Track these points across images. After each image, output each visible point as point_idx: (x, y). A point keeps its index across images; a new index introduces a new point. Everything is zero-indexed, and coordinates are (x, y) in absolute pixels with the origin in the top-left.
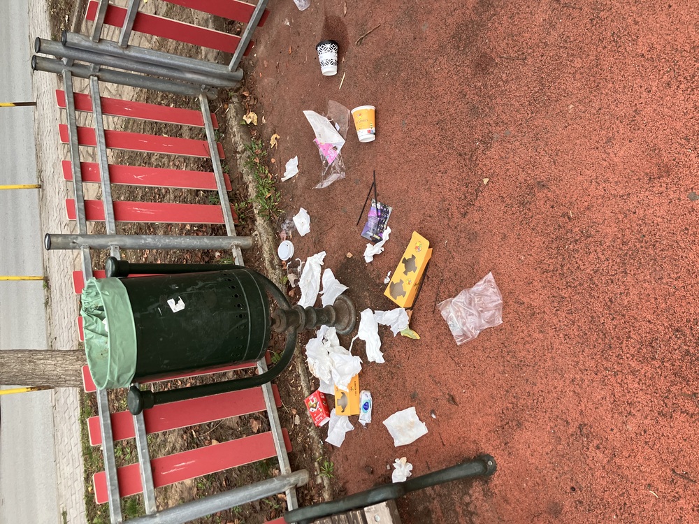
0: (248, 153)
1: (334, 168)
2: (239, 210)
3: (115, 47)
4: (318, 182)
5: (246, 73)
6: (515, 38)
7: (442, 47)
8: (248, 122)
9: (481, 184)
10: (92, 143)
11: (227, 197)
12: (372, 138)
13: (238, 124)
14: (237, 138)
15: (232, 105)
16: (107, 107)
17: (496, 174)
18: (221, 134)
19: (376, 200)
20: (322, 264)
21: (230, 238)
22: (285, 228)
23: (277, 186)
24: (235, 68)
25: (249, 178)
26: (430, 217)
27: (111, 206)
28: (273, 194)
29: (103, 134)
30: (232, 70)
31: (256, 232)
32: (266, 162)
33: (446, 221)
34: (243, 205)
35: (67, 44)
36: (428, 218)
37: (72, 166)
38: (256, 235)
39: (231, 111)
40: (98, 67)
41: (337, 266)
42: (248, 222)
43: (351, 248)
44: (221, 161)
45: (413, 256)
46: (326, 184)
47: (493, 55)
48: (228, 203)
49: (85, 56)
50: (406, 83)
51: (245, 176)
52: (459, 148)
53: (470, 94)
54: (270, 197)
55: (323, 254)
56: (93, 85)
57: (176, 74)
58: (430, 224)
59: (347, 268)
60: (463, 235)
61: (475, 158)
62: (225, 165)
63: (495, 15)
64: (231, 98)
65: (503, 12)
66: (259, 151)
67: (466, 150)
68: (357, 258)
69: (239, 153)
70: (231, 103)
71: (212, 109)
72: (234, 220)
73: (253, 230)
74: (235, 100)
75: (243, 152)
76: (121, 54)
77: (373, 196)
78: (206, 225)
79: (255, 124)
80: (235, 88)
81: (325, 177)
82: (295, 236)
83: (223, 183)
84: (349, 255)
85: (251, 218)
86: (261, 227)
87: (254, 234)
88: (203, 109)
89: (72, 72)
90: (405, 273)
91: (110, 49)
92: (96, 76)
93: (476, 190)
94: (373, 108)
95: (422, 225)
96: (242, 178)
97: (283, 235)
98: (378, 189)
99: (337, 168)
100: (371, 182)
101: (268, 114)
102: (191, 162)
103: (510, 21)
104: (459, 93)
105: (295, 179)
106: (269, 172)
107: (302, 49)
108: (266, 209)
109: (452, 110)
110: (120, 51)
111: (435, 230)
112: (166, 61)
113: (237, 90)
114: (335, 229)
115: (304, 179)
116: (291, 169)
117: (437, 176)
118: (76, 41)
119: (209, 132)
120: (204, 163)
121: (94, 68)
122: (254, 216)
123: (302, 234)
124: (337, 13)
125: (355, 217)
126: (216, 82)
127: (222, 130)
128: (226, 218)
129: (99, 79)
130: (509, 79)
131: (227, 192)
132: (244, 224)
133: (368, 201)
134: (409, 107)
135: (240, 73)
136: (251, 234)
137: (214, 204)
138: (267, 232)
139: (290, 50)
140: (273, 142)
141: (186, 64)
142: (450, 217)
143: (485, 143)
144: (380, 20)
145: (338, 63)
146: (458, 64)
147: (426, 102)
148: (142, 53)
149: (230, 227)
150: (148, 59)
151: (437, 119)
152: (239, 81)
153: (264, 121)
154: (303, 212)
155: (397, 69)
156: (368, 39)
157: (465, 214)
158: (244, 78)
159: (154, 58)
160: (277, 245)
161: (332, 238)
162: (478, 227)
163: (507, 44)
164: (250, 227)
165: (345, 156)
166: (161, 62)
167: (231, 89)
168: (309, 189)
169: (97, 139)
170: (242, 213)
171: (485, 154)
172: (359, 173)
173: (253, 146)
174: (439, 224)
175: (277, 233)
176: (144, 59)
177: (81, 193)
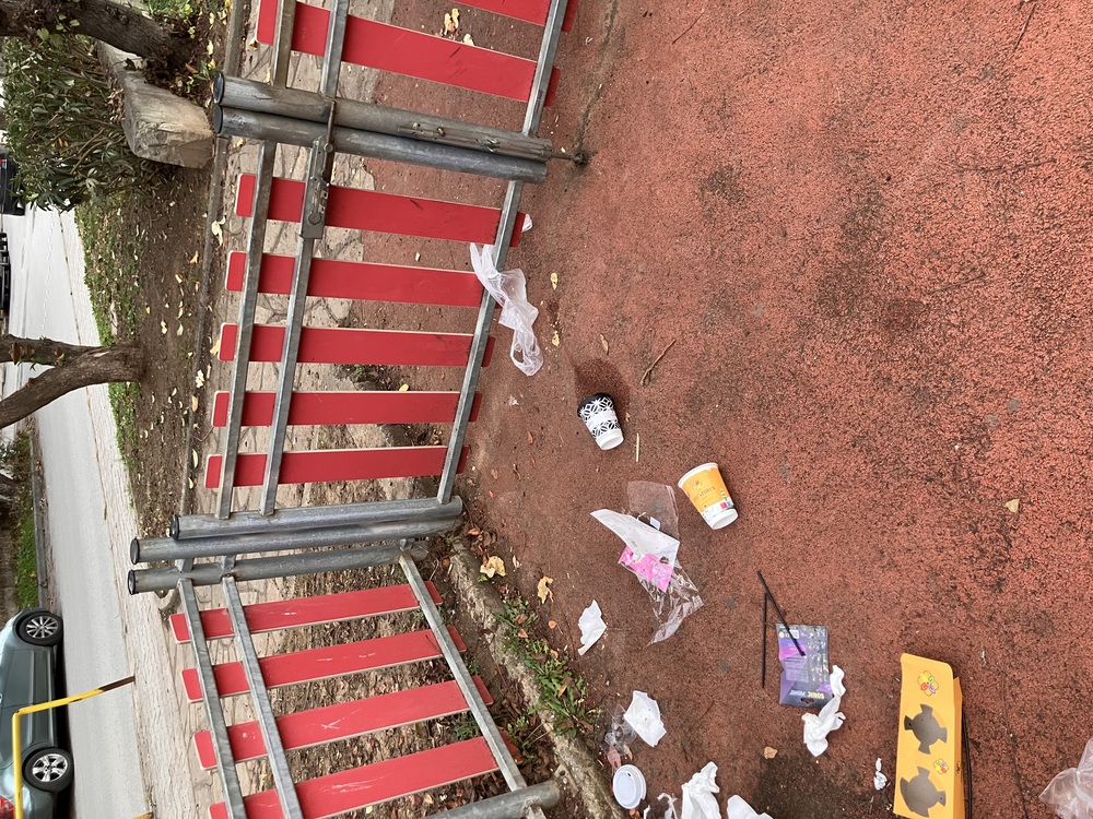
0: (505, 626)
1: (676, 595)
2: (517, 734)
3: (256, 519)
4: (652, 631)
5: (465, 500)
6: (942, 254)
7: (806, 326)
8: (491, 575)
9: (1004, 515)
10: (242, 687)
11: (489, 717)
12: (732, 515)
13: (474, 584)
14: (480, 608)
15: (456, 558)
16: (255, 619)
17: (1029, 485)
18: (449, 612)
19: (785, 624)
20: (716, 790)
21: (518, 793)
22: (614, 741)
23: (573, 667)
24: (448, 496)
25: (518, 671)
26: (919, 616)
27: (294, 794)
28: (570, 685)
29: (257, 665)
30: (444, 502)
31: (561, 768)
32: (540, 632)
33: (961, 613)
34: (521, 722)
35: (181, 536)
36: (917, 620)
37: (214, 739)
38: (562, 774)
39: (457, 566)
40: (232, 560)
41: (750, 785)
42: (540, 752)
43: (767, 736)
44: (462, 656)
45: (923, 707)
46: (671, 628)
47: (914, 295)
48: (494, 727)
49: (211, 546)
50: (761, 405)
51: (510, 669)
52: (921, 470)
53: (898, 374)
54: (566, 693)
55: (711, 769)
56: (229, 591)
57: (357, 534)
58: (926, 631)
59: (775, 783)
60: (1017, 628)
61: (964, 474)
62: (469, 661)
63: (884, 239)
64: (451, 547)
65: (897, 228)
66: (523, 617)
67: (937, 468)
68: (789, 753)
69: (488, 631)
70: (453, 554)
71: (425, 574)
72: (514, 757)
73: (553, 765)
74: (459, 547)
75: (495, 628)
76: (266, 527)
77: (775, 618)
78: (461, 785)
79: (503, 574)
80: (454, 529)
81: (665, 618)
82: (638, 751)
83: (476, 693)
84: (770, 753)
85: (543, 744)
86: (566, 754)
87: (557, 774)
88: (410, 578)
89: (193, 580)
90: (924, 749)
91: (249, 523)
92: (230, 575)
93: (999, 531)
94: (714, 466)
95: (909, 639)
96: (506, 673)
97: (614, 757)
98: (779, 601)
99: (679, 592)
100: (761, 593)
101: (521, 549)
102: (407, 677)
103: (918, 235)
104: (874, 380)
105: (605, 643)
106: (551, 647)
107: (551, 429)
108: (565, 717)
109: (874, 413)
110: (265, 522)
111: (943, 639)
112: (338, 517)
113: (458, 531)
114: (718, 710)
115: (621, 636)
116: (592, 626)
117: (898, 534)
118: (194, 527)
119: (430, 614)
120: (430, 671)
121: (227, 563)
122: (547, 737)
123: (653, 743)
124: (593, 354)
125: (752, 671)
126: (422, 528)
127: (449, 603)
128: (498, 756)
129: (237, 579)
130: (968, 319)
131: (487, 707)
132: (534, 758)
133: (770, 632)
134: (782, 441)
135: (458, 502)
136: (551, 775)
137: (468, 738)
138: (580, 761)
139: (530, 438)
140: (543, 592)
141: (371, 513)
142: (966, 601)
143: (972, 440)
144: (671, 334)
145: (621, 423)
146: (848, 337)
147: (813, 419)
148: (298, 515)
149: (510, 774)
150: (308, 523)
151: (848, 437)
152: (457, 517)
153: (516, 564)
154: (639, 697)
155: (734, 390)
156: (661, 369)
157: (999, 584)
158: (464, 509)
159: (318, 518)
160: (608, 782)
161: (720, 730)
162: (1043, 602)
163: (933, 269)
164: (546, 761)
165: (689, 566)
166: (330, 521)
167: (449, 532)
168: (638, 651)
169: (249, 678)
170: (524, 738)
171: (985, 459)
172: (728, 587)
173: (509, 611)
174: (946, 623)
175: (601, 758)
176: (302, 524)
177: (234, 785)
